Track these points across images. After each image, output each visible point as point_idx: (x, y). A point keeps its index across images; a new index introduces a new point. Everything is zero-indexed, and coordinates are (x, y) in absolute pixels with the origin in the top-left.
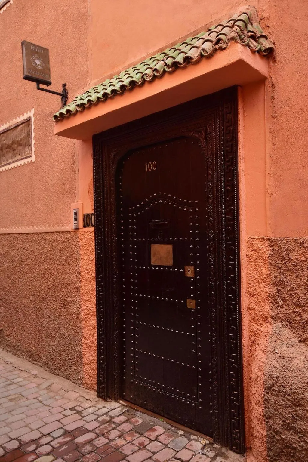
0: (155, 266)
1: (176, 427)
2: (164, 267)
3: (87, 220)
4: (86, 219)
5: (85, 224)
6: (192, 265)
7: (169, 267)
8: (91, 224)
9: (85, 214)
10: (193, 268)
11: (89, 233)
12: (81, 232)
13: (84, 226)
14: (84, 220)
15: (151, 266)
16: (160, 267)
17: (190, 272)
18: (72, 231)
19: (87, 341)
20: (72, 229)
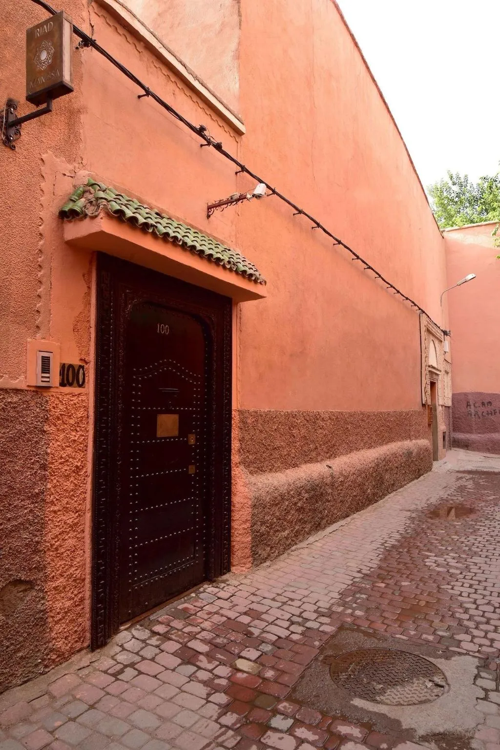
0: (161, 439)
1: (186, 596)
2: (170, 438)
3: (68, 375)
4: (66, 372)
5: (63, 380)
6: (193, 433)
7: (174, 438)
8: (75, 382)
9: (64, 364)
10: (194, 435)
11: (71, 396)
12: (54, 394)
13: (62, 384)
14: (62, 373)
15: (156, 439)
16: (165, 438)
17: (192, 440)
18: (26, 390)
19: (58, 582)
20: (28, 386)
